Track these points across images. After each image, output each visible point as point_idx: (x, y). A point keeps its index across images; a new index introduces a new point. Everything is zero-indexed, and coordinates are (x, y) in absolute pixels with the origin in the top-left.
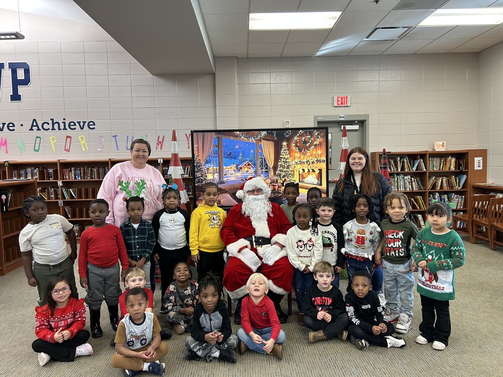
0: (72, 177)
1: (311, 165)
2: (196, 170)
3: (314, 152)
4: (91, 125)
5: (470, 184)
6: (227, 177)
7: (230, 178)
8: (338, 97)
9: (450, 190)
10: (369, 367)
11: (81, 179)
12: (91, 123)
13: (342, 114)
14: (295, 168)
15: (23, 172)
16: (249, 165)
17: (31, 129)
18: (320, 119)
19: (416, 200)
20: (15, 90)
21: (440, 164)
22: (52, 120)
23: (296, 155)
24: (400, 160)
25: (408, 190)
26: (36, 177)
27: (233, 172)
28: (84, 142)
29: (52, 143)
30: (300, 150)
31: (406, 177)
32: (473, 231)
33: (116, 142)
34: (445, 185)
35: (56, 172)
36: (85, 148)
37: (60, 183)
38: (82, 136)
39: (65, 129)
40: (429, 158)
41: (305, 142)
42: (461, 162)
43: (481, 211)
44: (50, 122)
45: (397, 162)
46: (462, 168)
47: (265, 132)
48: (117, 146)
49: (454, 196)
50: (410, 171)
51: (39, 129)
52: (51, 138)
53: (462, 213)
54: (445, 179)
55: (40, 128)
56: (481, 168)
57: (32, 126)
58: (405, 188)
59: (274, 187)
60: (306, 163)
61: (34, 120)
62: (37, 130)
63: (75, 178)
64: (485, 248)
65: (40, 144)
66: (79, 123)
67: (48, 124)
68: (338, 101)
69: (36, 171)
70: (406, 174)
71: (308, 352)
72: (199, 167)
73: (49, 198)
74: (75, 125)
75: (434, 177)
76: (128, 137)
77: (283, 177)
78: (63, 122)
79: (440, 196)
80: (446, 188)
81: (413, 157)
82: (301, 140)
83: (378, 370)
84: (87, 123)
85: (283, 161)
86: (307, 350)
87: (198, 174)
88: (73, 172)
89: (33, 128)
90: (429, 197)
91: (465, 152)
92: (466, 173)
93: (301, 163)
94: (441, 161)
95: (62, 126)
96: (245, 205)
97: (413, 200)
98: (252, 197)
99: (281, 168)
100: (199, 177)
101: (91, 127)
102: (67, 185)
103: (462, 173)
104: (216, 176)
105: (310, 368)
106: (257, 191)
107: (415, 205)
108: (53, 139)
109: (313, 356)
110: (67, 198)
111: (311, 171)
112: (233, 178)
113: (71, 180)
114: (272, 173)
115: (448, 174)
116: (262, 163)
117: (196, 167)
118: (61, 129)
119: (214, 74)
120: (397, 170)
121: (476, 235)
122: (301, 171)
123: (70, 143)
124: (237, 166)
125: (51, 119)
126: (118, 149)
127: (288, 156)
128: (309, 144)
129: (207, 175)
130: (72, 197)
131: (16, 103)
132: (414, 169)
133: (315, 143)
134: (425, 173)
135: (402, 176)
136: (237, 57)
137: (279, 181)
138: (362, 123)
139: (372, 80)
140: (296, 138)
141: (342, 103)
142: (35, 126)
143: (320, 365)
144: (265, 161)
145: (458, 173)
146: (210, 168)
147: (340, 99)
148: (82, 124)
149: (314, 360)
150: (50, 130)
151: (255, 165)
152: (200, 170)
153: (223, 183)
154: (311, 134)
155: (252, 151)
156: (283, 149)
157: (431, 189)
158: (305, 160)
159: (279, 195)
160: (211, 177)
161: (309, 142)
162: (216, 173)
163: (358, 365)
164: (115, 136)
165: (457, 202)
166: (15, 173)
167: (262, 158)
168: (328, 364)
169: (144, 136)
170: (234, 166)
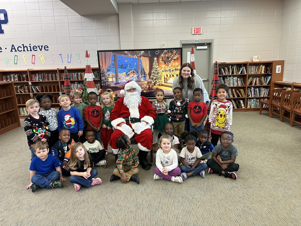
1: (172, 72)
2: (102, 75)
3: (174, 64)
4: (46, 48)
5: (273, 82)
6: (121, 80)
7: (123, 81)
8: (195, 28)
9: (261, 86)
10: (190, 197)
11: (42, 80)
12: (46, 47)
13: (197, 39)
14: (162, 74)
15: (8, 77)
16: (134, 72)
17: (11, 51)
18: (184, 42)
19: (240, 92)
21: (255, 71)
22: (23, 45)
23: (163, 66)
24: (231, 68)
26: (16, 79)
27: (124, 77)
28: (42, 58)
29: (24, 59)
30: (165, 63)
31: (234, 78)
32: (271, 110)
33: (62, 58)
34: (258, 82)
35: (27, 76)
36: (44, 62)
37: (30, 83)
38: (41, 55)
39: (31, 50)
40: (249, 66)
41: (168, 58)
42: (268, 68)
43: (277, 98)
44: (22, 46)
46: (269, 72)
47: (143, 52)
48: (62, 61)
49: (262, 89)
50: (237, 74)
51: (16, 51)
52: (23, 56)
53: (267, 99)
54: (258, 79)
55: (17, 50)
56: (280, 72)
57: (12, 49)
58: (234, 85)
59: (149, 86)
60: (168, 71)
61: (13, 45)
62: (15, 51)
63: (39, 80)
64: (277, 120)
65: (17, 60)
66: (39, 46)
67: (21, 48)
68: (195, 31)
69: (16, 76)
70: (234, 76)
71: (156, 187)
72: (104, 74)
73: (25, 92)
74: (37, 48)
75: (251, 78)
76: (68, 55)
77: (155, 80)
78: (29, 46)
79: (254, 89)
80: (258, 84)
81: (239, 65)
82: (165, 56)
83: (195, 199)
84: (44, 46)
85: (155, 70)
87: (103, 78)
88: (37, 76)
89: (13, 50)
90: (248, 89)
91: (271, 62)
92: (270, 75)
93: (166, 71)
94: (256, 68)
95: (29, 49)
97: (238, 92)
98: (130, 93)
99: (154, 74)
100: (104, 80)
101: (46, 49)
102: (35, 84)
103: (268, 75)
104: (114, 79)
105: (154, 198)
106: (133, 90)
107: (239, 95)
108: (25, 57)
109: (158, 190)
110: (35, 92)
111: (172, 76)
113: (36, 81)
114: (148, 77)
115: (259, 76)
116: (142, 71)
117: (102, 74)
118: (28, 51)
119: (118, 14)
120: (229, 73)
121: (273, 113)
122: (166, 76)
123: (35, 59)
124: (127, 73)
125: (22, 45)
126: (63, 62)
127: (158, 67)
128: (170, 59)
129: (108, 78)
130: (38, 91)
132: (240, 73)
133: (174, 58)
134: (246, 75)
135: (232, 77)
136: (132, 3)
137: (152, 82)
138: (209, 45)
139: (216, 17)
140: (162, 55)
141: (197, 32)
142: (13, 49)
143: (161, 195)
144: (143, 70)
145: (266, 75)
146: (110, 74)
147: (196, 29)
148: (40, 47)
149: (159, 192)
150: (22, 51)
151: (137, 73)
152: (104, 76)
153: (118, 83)
154: (172, 53)
155: (135, 64)
156: (154, 62)
157: (249, 85)
158: (168, 69)
159: (153, 91)
160: (111, 80)
161: (170, 58)
162: (114, 77)
163: (184, 196)
164: (60, 55)
165: (264, 93)
166: (4, 77)
167: (141, 68)
168: (166, 195)
169: (78, 54)
170: (124, 73)
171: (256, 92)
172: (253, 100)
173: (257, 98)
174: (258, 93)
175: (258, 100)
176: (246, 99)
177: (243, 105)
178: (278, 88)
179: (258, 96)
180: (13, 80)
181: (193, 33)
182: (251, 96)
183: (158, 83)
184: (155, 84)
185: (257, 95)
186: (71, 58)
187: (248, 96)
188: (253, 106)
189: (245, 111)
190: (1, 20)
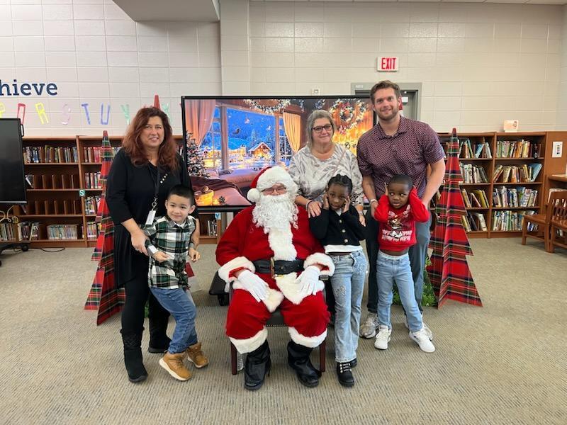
0: (28, 160)
2: (189, 153)
3: (357, 132)
4: (52, 89)
5: (546, 176)
6: (233, 165)
7: (238, 166)
8: (383, 59)
9: (521, 183)
11: (40, 162)
12: (52, 87)
16: (265, 148)
18: (358, 88)
19: (478, 196)
21: (510, 150)
24: (460, 144)
25: (468, 182)
27: (242, 158)
28: (42, 111)
31: (466, 166)
32: (550, 236)
33: (87, 114)
34: (514, 176)
36: (45, 121)
38: (39, 104)
39: (16, 94)
40: (497, 141)
42: (536, 147)
43: (557, 209)
46: (537, 156)
47: (286, 102)
48: (89, 119)
49: (524, 190)
50: (471, 157)
53: (533, 212)
54: (515, 169)
56: (560, 156)
58: (465, 180)
63: (32, 161)
66: (35, 85)
68: (383, 64)
70: (466, 162)
72: (194, 149)
74: (29, 88)
75: (501, 166)
76: (102, 106)
78: (13, 85)
79: (507, 190)
80: (515, 181)
81: (476, 140)
82: (338, 113)
84: (46, 85)
87: (192, 160)
88: (28, 152)
90: (494, 191)
91: (542, 134)
92: (542, 162)
94: (511, 146)
95: (12, 90)
97: (474, 195)
98: (269, 197)
100: (193, 164)
101: (51, 91)
103: (537, 161)
104: (218, 162)
107: (475, 201)
108: (1, 108)
112: (241, 167)
113: (25, 164)
115: (519, 163)
116: (284, 145)
117: (190, 149)
118: (11, 94)
119: (218, 23)
123: (24, 113)
124: (248, 149)
126: (89, 123)
128: (350, 119)
129: (205, 161)
130: (28, 187)
132: (477, 155)
133: (358, 118)
134: (490, 161)
135: (461, 164)
136: (249, 0)
138: (412, 94)
139: (428, 36)
141: (389, 65)
144: (287, 143)
145: (531, 162)
146: (210, 152)
147: (385, 61)
148: (39, 87)
151: (273, 149)
152: (195, 154)
153: (228, 173)
154: (353, 105)
155: (269, 128)
157: (497, 182)
158: (344, 143)
160: (211, 164)
161: (349, 117)
162: (218, 158)
164: (85, 105)
165: (528, 198)
167: (283, 139)
169: (125, 107)
170: (243, 149)
171: (511, 198)
172: (506, 214)
173: (514, 210)
174: (515, 199)
175: (516, 214)
176: (491, 210)
177: (483, 224)
178: (559, 190)
179: (516, 205)
181: (379, 68)
182: (500, 205)
185: (513, 204)
186: (108, 112)
187: (494, 206)
188: (505, 227)
189: (488, 238)
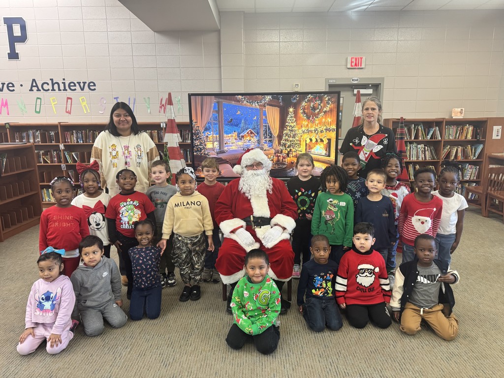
0: (74, 141)
1: (320, 134)
2: (194, 138)
3: (324, 120)
4: (92, 86)
5: (486, 154)
6: (227, 146)
7: (231, 147)
8: (352, 58)
9: (465, 160)
11: (83, 142)
12: (92, 84)
13: (356, 76)
14: (302, 138)
15: (24, 134)
16: (252, 133)
17: (31, 90)
18: (332, 82)
20: (12, 47)
21: (456, 134)
22: (52, 80)
23: (304, 123)
24: (414, 128)
25: (421, 159)
26: (38, 140)
27: (234, 141)
28: (85, 103)
29: (53, 105)
30: (308, 118)
31: (419, 146)
32: (486, 204)
34: (460, 154)
35: (57, 134)
36: (87, 111)
37: (62, 147)
38: (82, 98)
39: (65, 90)
40: (446, 125)
41: (314, 109)
42: (478, 131)
43: (496, 183)
44: (50, 82)
45: (411, 130)
46: (480, 138)
47: (269, 97)
49: (468, 166)
50: (424, 139)
51: (38, 90)
52: (51, 99)
53: (475, 184)
54: (460, 149)
55: (40, 88)
56: (499, 138)
57: (32, 86)
58: (418, 157)
59: (278, 158)
60: (314, 132)
61: (34, 80)
62: (37, 90)
63: (78, 142)
64: (498, 222)
65: (41, 105)
66: (79, 83)
67: (48, 84)
68: (352, 62)
69: (38, 133)
70: (419, 143)
72: (198, 134)
73: (52, 162)
74: (75, 85)
75: (449, 146)
76: (129, 99)
77: (288, 147)
78: (63, 83)
80: (460, 158)
81: (428, 124)
82: (309, 106)
84: (87, 83)
85: (289, 130)
86: (306, 348)
87: (197, 143)
88: (75, 135)
89: (33, 88)
91: (484, 120)
92: (483, 143)
93: (309, 132)
94: (457, 129)
95: (62, 87)
96: (244, 181)
98: (251, 172)
99: (287, 137)
100: (198, 145)
101: (91, 88)
102: (70, 148)
103: (479, 142)
104: (216, 144)
105: (308, 374)
108: (54, 100)
109: (312, 357)
110: (70, 162)
111: (319, 140)
112: (234, 148)
113: (73, 144)
114: (277, 143)
115: (463, 143)
116: (266, 131)
117: (195, 134)
118: (61, 90)
119: (219, 31)
120: (411, 138)
121: (489, 209)
122: (308, 141)
123: (71, 104)
124: (239, 134)
125: (50, 79)
127: (295, 124)
128: (318, 110)
129: (206, 143)
130: (75, 161)
131: (14, 62)
132: (429, 137)
133: (325, 109)
134: (440, 141)
135: (415, 144)
136: (244, 12)
137: (284, 151)
138: (376, 87)
139: (390, 39)
140: (304, 104)
141: (356, 64)
142: (34, 86)
143: (320, 370)
144: (269, 129)
145: (474, 143)
146: (210, 136)
147: (354, 60)
148: (82, 85)
149: (313, 362)
150: (50, 91)
151: (258, 134)
152: (199, 138)
153: (223, 152)
154: (321, 99)
155: (255, 118)
156: (289, 116)
158: (313, 129)
159: (284, 166)
160: (211, 145)
161: (318, 108)
162: (216, 141)
163: (363, 372)
164: (116, 98)
165: (471, 172)
166: (17, 135)
167: (266, 126)
168: (328, 369)
169: (147, 99)
170: (235, 134)
178: (497, 166)
180: (32, 141)
181: (349, 66)
183: (294, 154)
184: (288, 155)
186: (134, 104)
190: (14, 35)
